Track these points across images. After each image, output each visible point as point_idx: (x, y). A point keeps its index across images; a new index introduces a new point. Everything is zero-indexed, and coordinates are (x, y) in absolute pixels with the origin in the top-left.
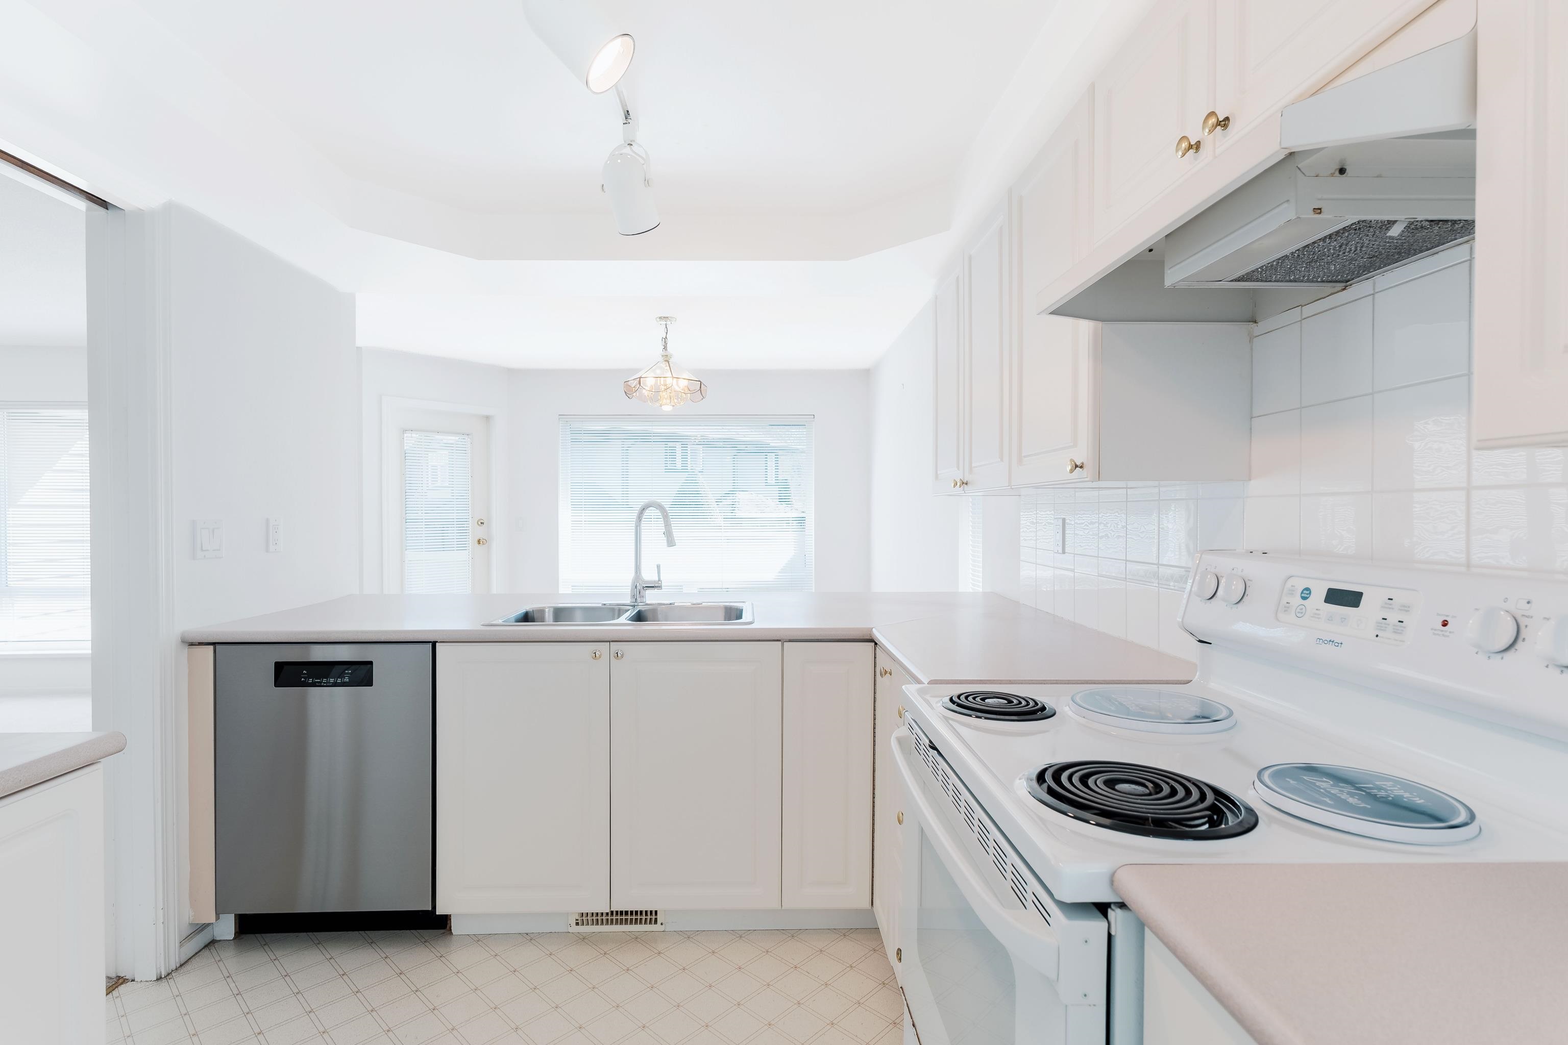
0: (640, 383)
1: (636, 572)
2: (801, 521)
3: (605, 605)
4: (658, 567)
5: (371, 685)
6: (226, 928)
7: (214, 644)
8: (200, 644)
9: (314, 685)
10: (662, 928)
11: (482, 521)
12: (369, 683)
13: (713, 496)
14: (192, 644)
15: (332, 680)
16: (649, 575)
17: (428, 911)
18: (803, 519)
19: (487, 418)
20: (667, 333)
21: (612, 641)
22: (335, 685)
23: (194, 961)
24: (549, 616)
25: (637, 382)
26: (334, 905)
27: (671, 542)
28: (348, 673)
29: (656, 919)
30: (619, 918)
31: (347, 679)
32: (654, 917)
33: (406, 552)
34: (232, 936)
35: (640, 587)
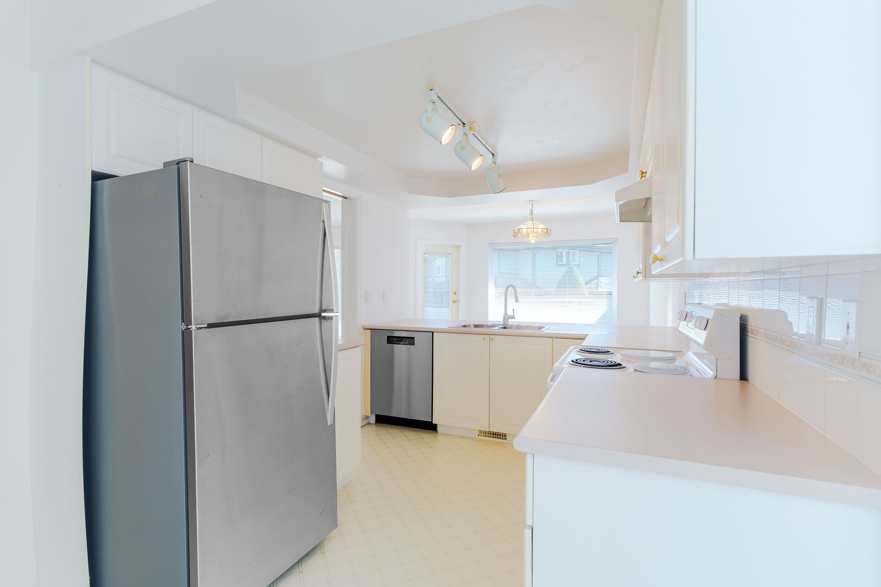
0: (519, 231)
1: (505, 312)
2: (610, 294)
3: (493, 324)
4: (513, 310)
5: (414, 345)
6: (373, 420)
7: (371, 329)
8: (367, 329)
9: (398, 344)
10: (508, 442)
11: (455, 292)
12: (413, 344)
13: (584, 281)
14: (365, 329)
15: (403, 343)
16: (510, 313)
17: (430, 422)
18: (611, 292)
19: (458, 246)
20: (532, 207)
21: (491, 335)
22: (404, 344)
23: (365, 427)
24: (472, 326)
25: (518, 230)
26: (403, 415)
27: (517, 301)
28: (407, 341)
29: (506, 438)
30: (493, 436)
31: (407, 343)
32: (505, 437)
33: (425, 308)
34: (374, 423)
35: (506, 317)
